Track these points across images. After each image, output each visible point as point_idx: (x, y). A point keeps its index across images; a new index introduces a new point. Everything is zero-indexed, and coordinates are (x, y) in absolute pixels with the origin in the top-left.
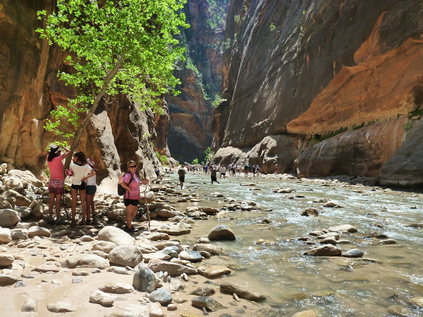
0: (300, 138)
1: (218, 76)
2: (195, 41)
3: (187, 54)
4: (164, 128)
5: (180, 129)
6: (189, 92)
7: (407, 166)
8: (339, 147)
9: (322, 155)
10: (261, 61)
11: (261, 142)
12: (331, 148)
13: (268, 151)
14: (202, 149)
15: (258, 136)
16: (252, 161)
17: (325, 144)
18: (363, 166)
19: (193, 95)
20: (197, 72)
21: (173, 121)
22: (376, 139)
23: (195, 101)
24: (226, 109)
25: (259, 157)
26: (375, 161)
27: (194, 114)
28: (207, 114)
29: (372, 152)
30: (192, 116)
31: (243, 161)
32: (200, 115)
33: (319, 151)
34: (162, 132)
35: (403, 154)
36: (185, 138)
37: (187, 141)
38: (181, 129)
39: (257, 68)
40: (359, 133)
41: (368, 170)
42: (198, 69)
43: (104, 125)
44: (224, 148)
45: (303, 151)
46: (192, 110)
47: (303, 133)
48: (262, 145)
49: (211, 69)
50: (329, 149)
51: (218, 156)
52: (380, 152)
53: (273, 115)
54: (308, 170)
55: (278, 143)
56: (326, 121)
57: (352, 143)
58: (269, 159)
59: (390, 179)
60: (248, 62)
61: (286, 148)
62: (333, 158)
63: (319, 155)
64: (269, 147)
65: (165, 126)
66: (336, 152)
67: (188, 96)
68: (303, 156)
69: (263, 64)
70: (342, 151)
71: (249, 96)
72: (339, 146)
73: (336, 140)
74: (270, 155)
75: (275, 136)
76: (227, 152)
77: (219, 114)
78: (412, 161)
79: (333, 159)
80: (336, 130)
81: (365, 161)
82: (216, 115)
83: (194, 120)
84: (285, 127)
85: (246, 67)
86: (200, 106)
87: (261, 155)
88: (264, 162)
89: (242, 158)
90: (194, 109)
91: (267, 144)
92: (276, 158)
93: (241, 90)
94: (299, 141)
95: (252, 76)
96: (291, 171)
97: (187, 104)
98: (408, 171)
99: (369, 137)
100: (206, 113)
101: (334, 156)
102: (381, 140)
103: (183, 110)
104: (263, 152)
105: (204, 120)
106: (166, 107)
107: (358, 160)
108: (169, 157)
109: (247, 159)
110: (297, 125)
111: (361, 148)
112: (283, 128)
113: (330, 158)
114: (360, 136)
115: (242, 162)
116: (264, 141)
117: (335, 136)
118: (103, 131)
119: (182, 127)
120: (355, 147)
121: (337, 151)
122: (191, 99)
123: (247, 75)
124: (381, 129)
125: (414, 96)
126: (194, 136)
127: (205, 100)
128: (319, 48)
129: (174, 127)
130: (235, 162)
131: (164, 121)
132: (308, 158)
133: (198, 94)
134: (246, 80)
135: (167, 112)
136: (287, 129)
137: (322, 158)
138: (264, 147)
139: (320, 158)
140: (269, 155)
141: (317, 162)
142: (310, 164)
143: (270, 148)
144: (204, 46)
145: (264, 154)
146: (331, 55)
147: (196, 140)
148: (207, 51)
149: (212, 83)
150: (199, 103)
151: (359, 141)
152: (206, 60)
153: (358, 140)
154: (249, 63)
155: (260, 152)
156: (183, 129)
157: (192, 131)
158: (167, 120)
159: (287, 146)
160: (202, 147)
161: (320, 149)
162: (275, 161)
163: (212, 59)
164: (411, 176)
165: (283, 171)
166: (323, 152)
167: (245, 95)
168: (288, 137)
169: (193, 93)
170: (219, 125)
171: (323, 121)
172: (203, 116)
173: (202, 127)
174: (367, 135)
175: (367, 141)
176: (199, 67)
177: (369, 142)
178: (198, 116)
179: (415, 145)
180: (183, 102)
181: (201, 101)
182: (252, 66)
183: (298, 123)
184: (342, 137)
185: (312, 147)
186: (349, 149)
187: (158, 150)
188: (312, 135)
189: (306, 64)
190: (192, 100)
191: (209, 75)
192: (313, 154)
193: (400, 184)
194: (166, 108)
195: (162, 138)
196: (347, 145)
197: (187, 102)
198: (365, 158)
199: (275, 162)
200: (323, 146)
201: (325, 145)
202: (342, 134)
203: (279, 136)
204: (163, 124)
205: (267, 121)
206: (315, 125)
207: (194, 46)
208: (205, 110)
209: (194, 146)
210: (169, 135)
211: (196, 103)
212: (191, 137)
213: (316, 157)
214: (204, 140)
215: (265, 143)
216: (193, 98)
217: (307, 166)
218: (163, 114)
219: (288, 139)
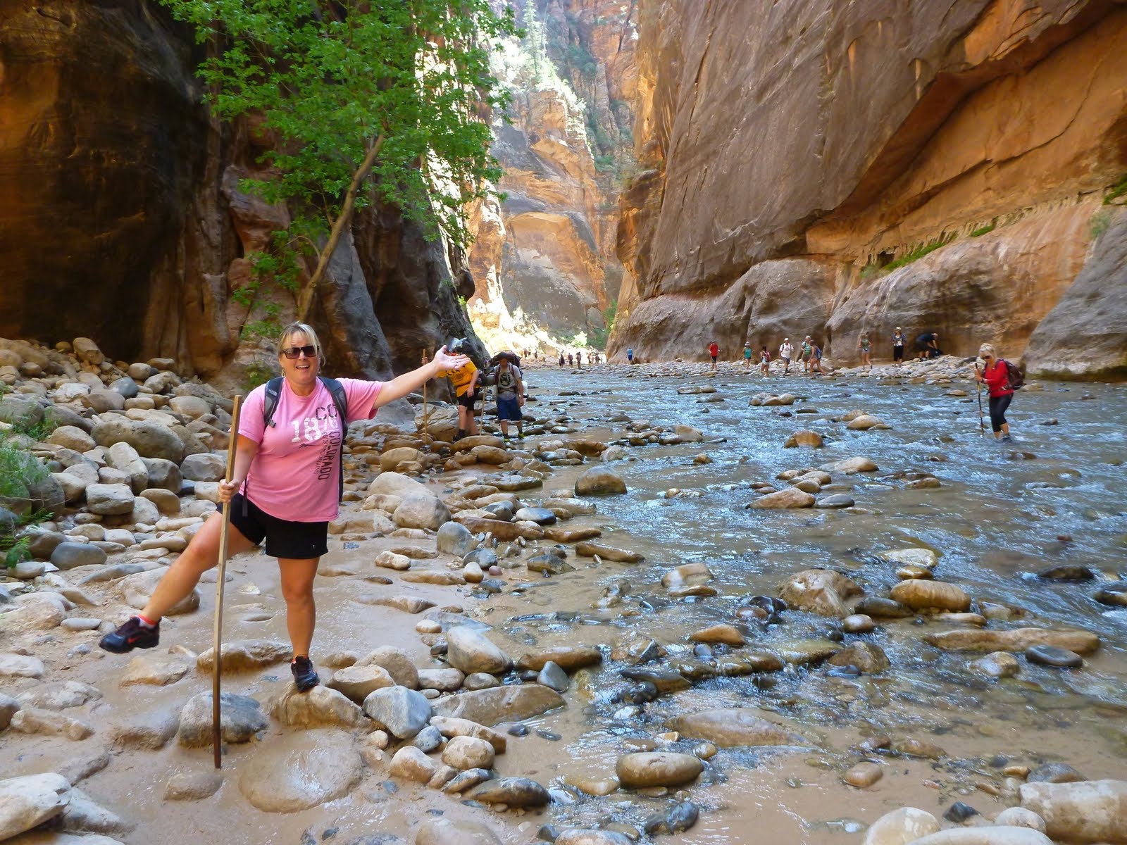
0: (839, 264)
1: (629, 104)
2: (561, 10)
3: (542, 48)
4: (491, 256)
5: (535, 257)
6: (553, 154)
7: (1088, 327)
8: (932, 284)
9: (891, 307)
10: (736, 62)
11: (743, 280)
12: (913, 287)
13: (759, 301)
14: (595, 306)
15: (735, 264)
16: (721, 329)
17: (898, 278)
18: (991, 330)
19: (563, 162)
20: (572, 97)
21: (514, 237)
22: (1024, 259)
23: (569, 177)
24: (651, 195)
25: (738, 319)
26: (1022, 315)
27: (568, 214)
28: (605, 211)
29: (1012, 294)
30: (565, 218)
31: (699, 332)
32: (585, 214)
34: (488, 266)
35: (1081, 296)
36: (548, 278)
37: (553, 286)
38: (538, 255)
39: (726, 81)
40: (981, 247)
41: (1004, 341)
42: (573, 89)
43: (348, 272)
44: (650, 301)
45: (846, 299)
46: (562, 202)
47: (848, 252)
48: (746, 288)
49: (609, 86)
50: (908, 290)
51: (635, 323)
52: (1032, 295)
53: (770, 206)
55: (784, 281)
56: (904, 216)
57: (965, 272)
58: (763, 321)
59: (1049, 360)
60: (701, 65)
61: (805, 292)
62: (918, 313)
63: (886, 307)
64: (763, 292)
65: (494, 251)
66: (925, 298)
67: (549, 165)
68: (846, 311)
69: (742, 69)
70: (939, 294)
71: (708, 158)
72: (933, 281)
73: (927, 267)
75: (776, 264)
76: (658, 311)
77: (635, 211)
78: (1101, 314)
79: (919, 317)
80: (929, 239)
81: (998, 318)
82: (625, 213)
83: (570, 229)
84: (802, 237)
85: (697, 80)
86: (584, 190)
87: (744, 314)
88: (750, 331)
89: (697, 325)
90: (568, 201)
91: (755, 285)
92: (780, 321)
93: (687, 142)
94: (839, 272)
95: (715, 104)
97: (548, 187)
98: (1090, 338)
99: (1007, 255)
100: (602, 207)
101: (920, 307)
102: (1036, 263)
103: (540, 203)
104: (748, 304)
105: (597, 227)
106: (492, 199)
107: (981, 313)
108: (510, 333)
109: (709, 326)
110: (832, 230)
111: (987, 284)
113: (910, 313)
114: (985, 255)
115: (696, 336)
116: (751, 275)
117: (927, 257)
118: (347, 286)
119: (539, 252)
120: (972, 283)
121: (929, 296)
122: (559, 175)
123: (700, 101)
124: (1036, 234)
125: (1115, 145)
126: (572, 271)
128: (880, 24)
129: (519, 252)
130: (679, 337)
131: (491, 237)
132: (857, 317)
133: (575, 158)
134: (698, 115)
135: (497, 213)
136: (806, 245)
137: (891, 314)
138: (749, 291)
139: (886, 316)
140: (764, 312)
141: (879, 326)
143: (766, 296)
144: (586, 21)
145: (750, 311)
146: (908, 41)
147: (577, 281)
148: (596, 36)
149: (614, 124)
150: (582, 183)
151: (982, 268)
152: (592, 61)
153: (978, 263)
154: (704, 69)
155: (739, 307)
156: (542, 254)
157: (568, 260)
158: (499, 234)
159: (806, 288)
160: (594, 301)
161: (886, 291)
163: (610, 58)
164: (1095, 349)
166: (895, 299)
167: (699, 157)
168: (809, 264)
169: (562, 155)
170: (635, 239)
172: (593, 215)
173: (593, 246)
174: (1002, 251)
175: (1001, 266)
176: (575, 82)
177: (1006, 268)
178: (581, 216)
179: (1110, 273)
180: (538, 182)
181: (586, 176)
182: (712, 76)
184: (940, 259)
185: (869, 287)
186: (958, 289)
188: (870, 257)
189: (847, 68)
190: (562, 176)
191: (604, 103)
192: (869, 306)
193: (1070, 371)
196: (951, 277)
197: (548, 183)
198: (994, 309)
200: (895, 283)
201: (900, 280)
202: (941, 252)
203: (786, 263)
204: (489, 246)
205: (756, 223)
206: (877, 229)
207: (560, 23)
208: (597, 200)
209: (573, 298)
210: (506, 273)
211: (572, 183)
212: (563, 275)
213: (880, 315)
214: (599, 282)
215: (752, 282)
216: (565, 170)
217: (855, 336)
218: (487, 219)
219: (810, 269)
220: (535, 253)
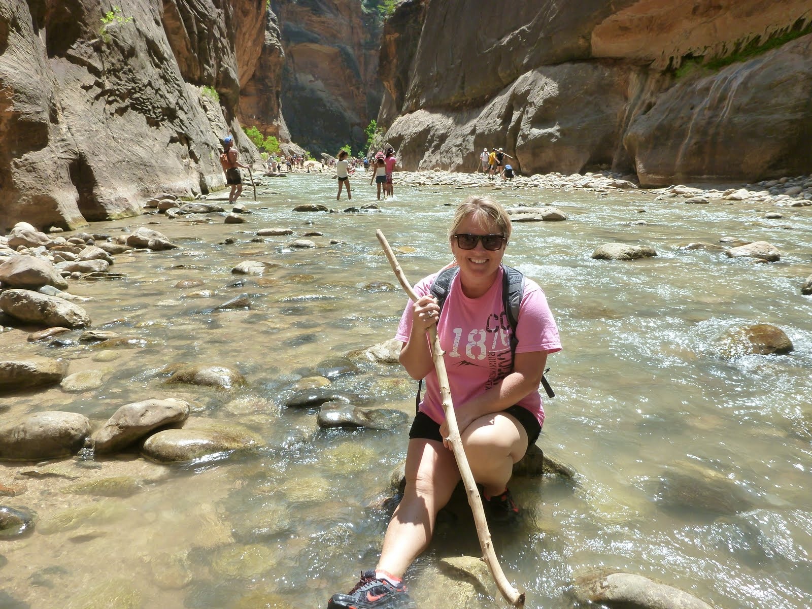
0: (633, 67)
4: (271, 75)
5: (311, 81)
9: (737, 110)
11: (511, 89)
12: (781, 82)
13: (532, 111)
14: (359, 124)
15: (501, 75)
16: (482, 141)
17: (746, 73)
21: (293, 62)
23: (340, 16)
24: (411, 21)
25: (505, 129)
27: (339, 46)
28: (370, 46)
30: (336, 49)
31: (458, 143)
32: (353, 47)
33: (722, 99)
34: (269, 84)
36: (321, 100)
37: (325, 106)
38: (313, 79)
44: (407, 115)
45: (650, 106)
46: (334, 36)
47: (642, 54)
48: (514, 97)
50: (770, 87)
51: (395, 135)
53: (548, 7)
54: (679, 161)
55: (563, 87)
56: (728, 8)
58: (536, 132)
61: (590, 98)
62: (788, 116)
63: (726, 112)
64: (537, 99)
65: (274, 71)
67: (324, 4)
68: (656, 118)
74: (540, 120)
75: (553, 70)
76: (417, 123)
77: (397, 35)
79: (792, 122)
80: (771, 30)
82: (388, 37)
83: (340, 60)
84: (587, 38)
86: (352, 28)
87: (512, 124)
88: (520, 142)
89: (457, 137)
90: (339, 35)
91: (528, 92)
92: (558, 131)
94: (633, 77)
96: (604, 166)
97: (323, 22)
100: (367, 43)
101: (794, 109)
103: (316, 36)
104: (516, 115)
105: (362, 59)
106: (274, 25)
108: (288, 142)
109: (469, 137)
110: (624, 29)
112: (581, 42)
113: (776, 116)
115: (455, 146)
116: (522, 83)
117: (787, 47)
119: (314, 76)
122: (332, 12)
126: (341, 95)
127: (363, 13)
129: (297, 76)
130: (437, 147)
131: (272, 59)
132: (678, 123)
135: (278, 37)
136: (590, 45)
137: (739, 119)
138: (519, 101)
139: (730, 121)
140: (537, 121)
141: (717, 134)
142: (689, 141)
143: (541, 103)
145: (520, 120)
147: (345, 104)
150: (351, 21)
155: (506, 117)
156: (316, 79)
157: (338, 86)
158: (279, 57)
159: (591, 95)
160: (358, 121)
161: (726, 90)
162: (557, 137)
165: (581, 165)
166: (745, 100)
168: (596, 68)
170: (395, 61)
171: (720, 7)
172: (359, 49)
173: (358, 74)
178: (350, 50)
180: (314, 18)
181: (354, 16)
183: (628, 25)
185: (689, 89)
187: (262, 125)
188: (672, 59)
190: (335, 14)
192: (697, 110)
194: (275, 30)
195: (269, 99)
197: (323, 19)
199: (554, 140)
200: (740, 80)
201: (750, 77)
203: (567, 67)
204: (270, 67)
205: (528, 28)
206: (687, 25)
208: (363, 37)
209: (341, 117)
210: (286, 92)
211: (343, 21)
212: (334, 97)
213: (714, 119)
214: (362, 105)
215: (523, 90)
216: (337, 9)
217: (675, 147)
218: (269, 42)
219: (596, 73)
220: (310, 77)
